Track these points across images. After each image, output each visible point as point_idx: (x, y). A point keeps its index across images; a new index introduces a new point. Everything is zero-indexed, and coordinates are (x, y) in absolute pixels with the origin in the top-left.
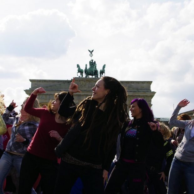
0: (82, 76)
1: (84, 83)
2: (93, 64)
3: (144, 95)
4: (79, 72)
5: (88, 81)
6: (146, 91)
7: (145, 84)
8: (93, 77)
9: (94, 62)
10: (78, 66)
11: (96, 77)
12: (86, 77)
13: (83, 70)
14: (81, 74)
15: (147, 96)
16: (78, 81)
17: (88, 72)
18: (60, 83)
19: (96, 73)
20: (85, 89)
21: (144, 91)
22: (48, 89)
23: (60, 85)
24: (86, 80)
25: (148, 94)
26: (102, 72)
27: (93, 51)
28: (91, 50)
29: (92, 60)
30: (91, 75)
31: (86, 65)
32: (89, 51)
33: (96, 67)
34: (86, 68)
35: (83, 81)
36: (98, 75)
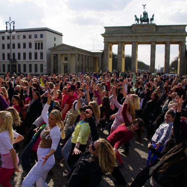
0: (138, 23)
1: (139, 28)
2: (145, 14)
3: (181, 34)
4: (136, 20)
5: (142, 26)
6: (182, 32)
7: (182, 27)
8: (146, 23)
9: (146, 12)
10: (135, 16)
11: (147, 23)
12: (141, 23)
13: (138, 19)
14: (137, 21)
15: (183, 35)
16: (135, 26)
17: (142, 20)
18: (123, 28)
19: (147, 20)
20: (140, 32)
21: (181, 32)
22: (116, 33)
23: (124, 29)
24: (141, 25)
25: (184, 34)
26: (152, 19)
27: (145, 5)
28: (144, 5)
29: (145, 12)
30: (144, 22)
31: (141, 15)
32: (143, 5)
33: (147, 16)
34: (141, 17)
35: (139, 26)
36: (149, 22)
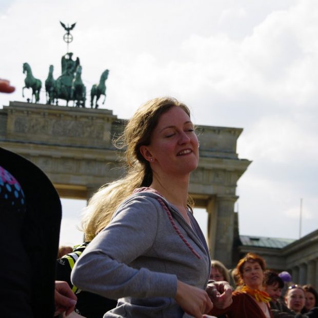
0: (38, 99)
1: (41, 120)
2: (71, 65)
3: (218, 166)
4: (28, 86)
5: (55, 115)
6: (224, 155)
7: (221, 137)
8: (72, 104)
9: (74, 59)
10: (26, 68)
11: (78, 104)
12: (49, 102)
13: (40, 81)
14: (34, 93)
15: (224, 171)
16: (22, 112)
19: (78, 92)
20: (44, 138)
21: (218, 155)
24: (49, 111)
25: (230, 165)
26: (98, 92)
27: (73, 26)
28: (68, 25)
29: (71, 54)
30: (62, 97)
31: (51, 68)
32: (63, 25)
33: (79, 74)
34: (51, 75)
35: (39, 113)
36: (84, 99)
